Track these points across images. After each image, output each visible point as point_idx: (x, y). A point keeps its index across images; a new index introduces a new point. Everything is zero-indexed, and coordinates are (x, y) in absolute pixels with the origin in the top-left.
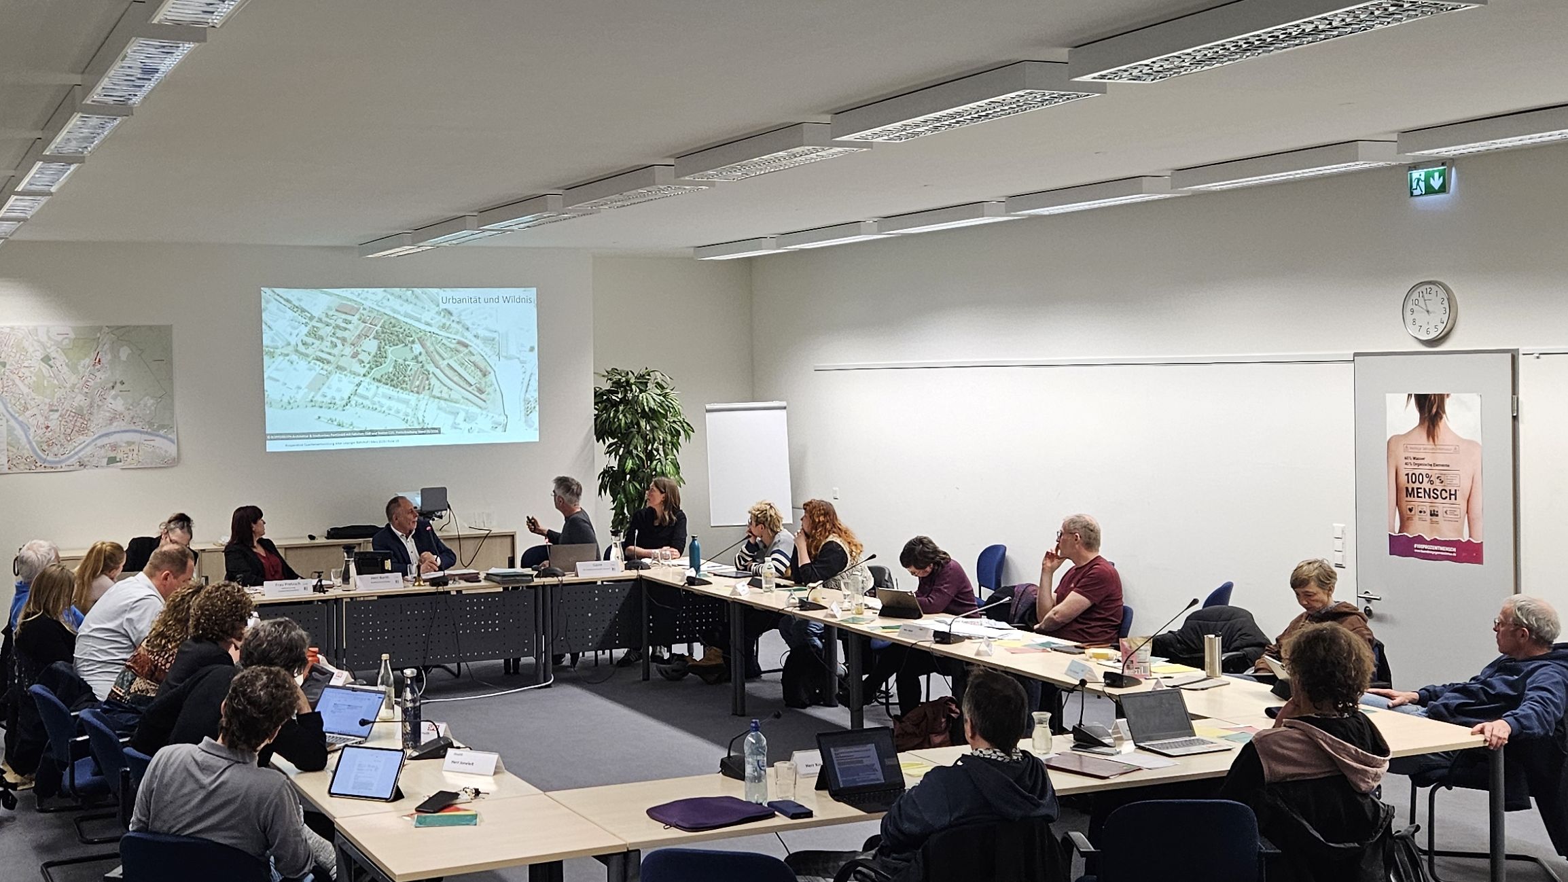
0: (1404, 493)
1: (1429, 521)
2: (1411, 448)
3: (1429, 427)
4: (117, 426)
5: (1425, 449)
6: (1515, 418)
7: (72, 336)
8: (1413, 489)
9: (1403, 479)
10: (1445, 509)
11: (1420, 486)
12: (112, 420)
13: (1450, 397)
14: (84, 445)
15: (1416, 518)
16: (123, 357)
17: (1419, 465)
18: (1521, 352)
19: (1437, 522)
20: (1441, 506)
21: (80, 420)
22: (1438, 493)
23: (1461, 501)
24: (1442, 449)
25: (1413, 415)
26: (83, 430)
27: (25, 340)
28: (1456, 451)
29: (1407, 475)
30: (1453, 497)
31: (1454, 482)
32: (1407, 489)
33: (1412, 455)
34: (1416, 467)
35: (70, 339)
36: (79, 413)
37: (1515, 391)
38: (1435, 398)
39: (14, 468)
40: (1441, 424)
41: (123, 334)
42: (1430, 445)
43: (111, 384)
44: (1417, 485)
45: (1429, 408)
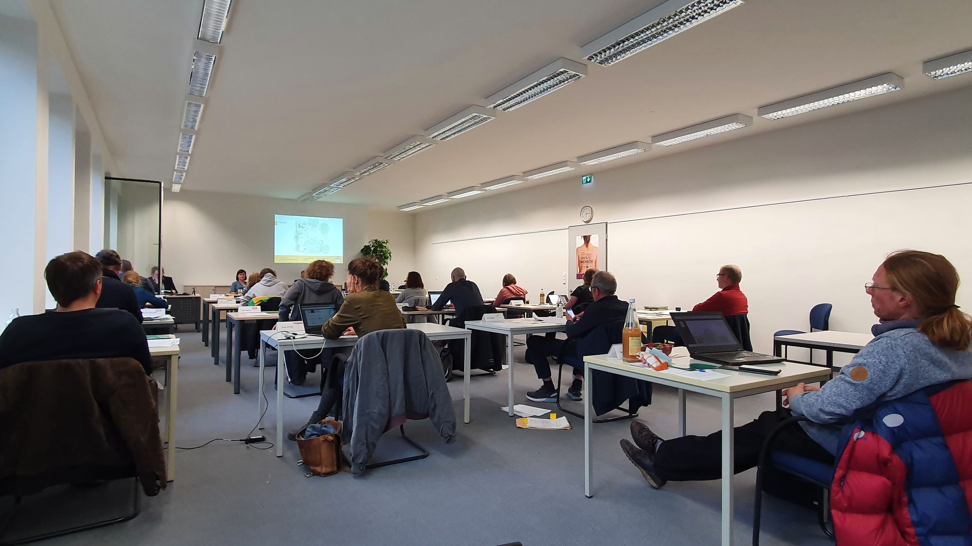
0: (580, 262)
1: (586, 269)
2: (582, 250)
3: (586, 245)
6: (607, 240)
8: (582, 261)
9: (580, 258)
11: (585, 259)
13: (592, 236)
15: (583, 268)
17: (584, 254)
18: (608, 223)
20: (589, 265)
22: (588, 261)
23: (594, 263)
24: (590, 250)
28: (593, 250)
30: (592, 262)
31: (592, 258)
33: (582, 252)
37: (606, 233)
38: (588, 236)
40: (589, 243)
42: (586, 249)
45: (587, 239)
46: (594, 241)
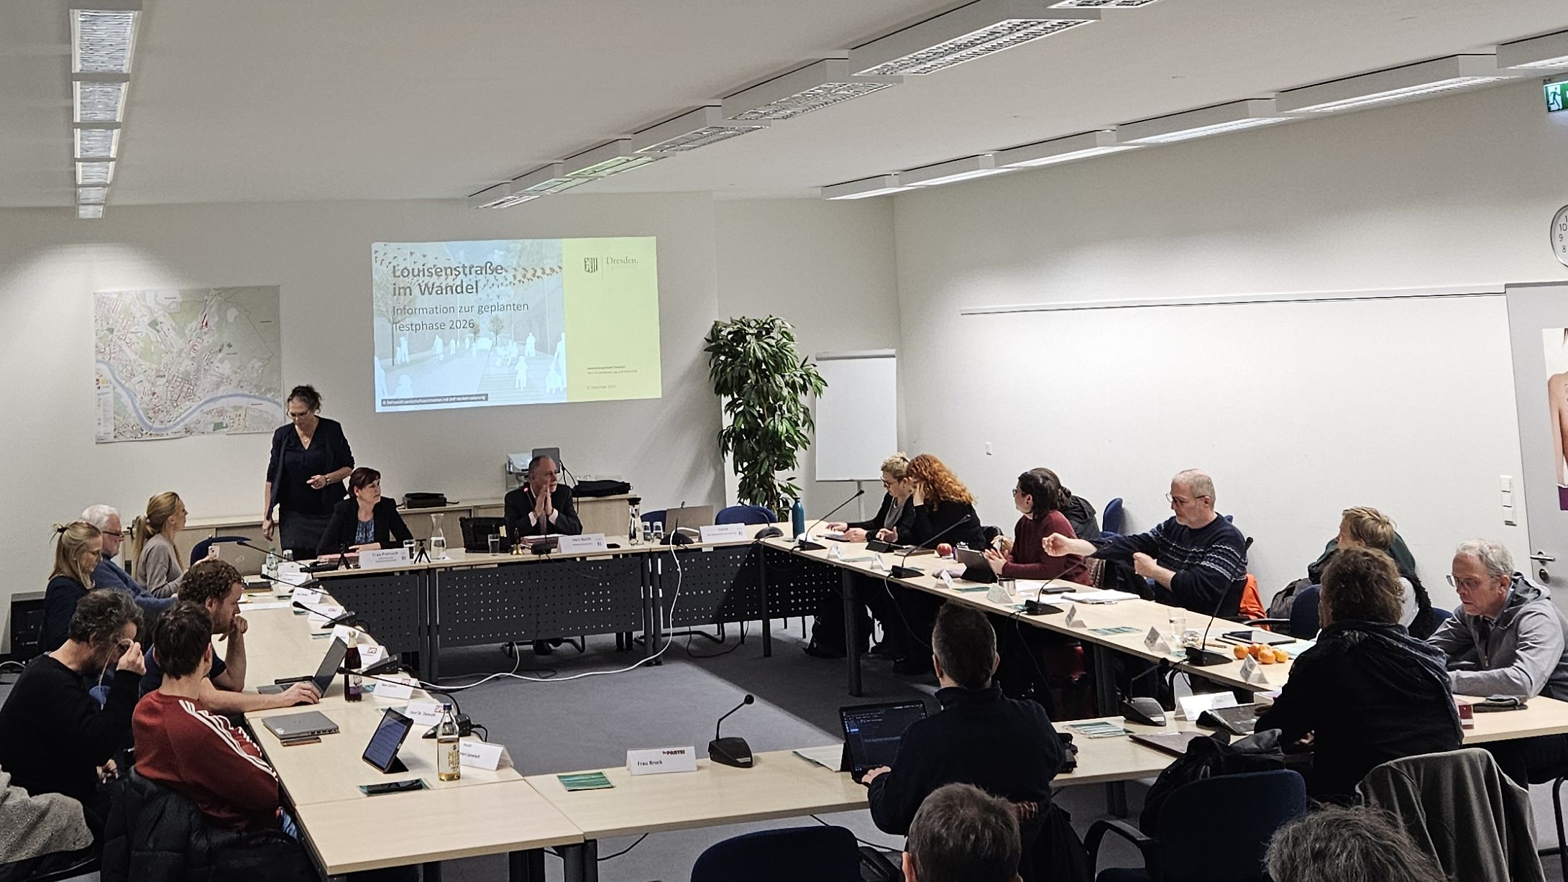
4: (223, 391)
7: (180, 299)
12: (218, 385)
14: (189, 411)
16: (231, 319)
21: (186, 386)
26: (189, 396)
27: (132, 306)
35: (177, 303)
36: (186, 379)
39: (121, 437)
41: (230, 296)
43: (218, 348)
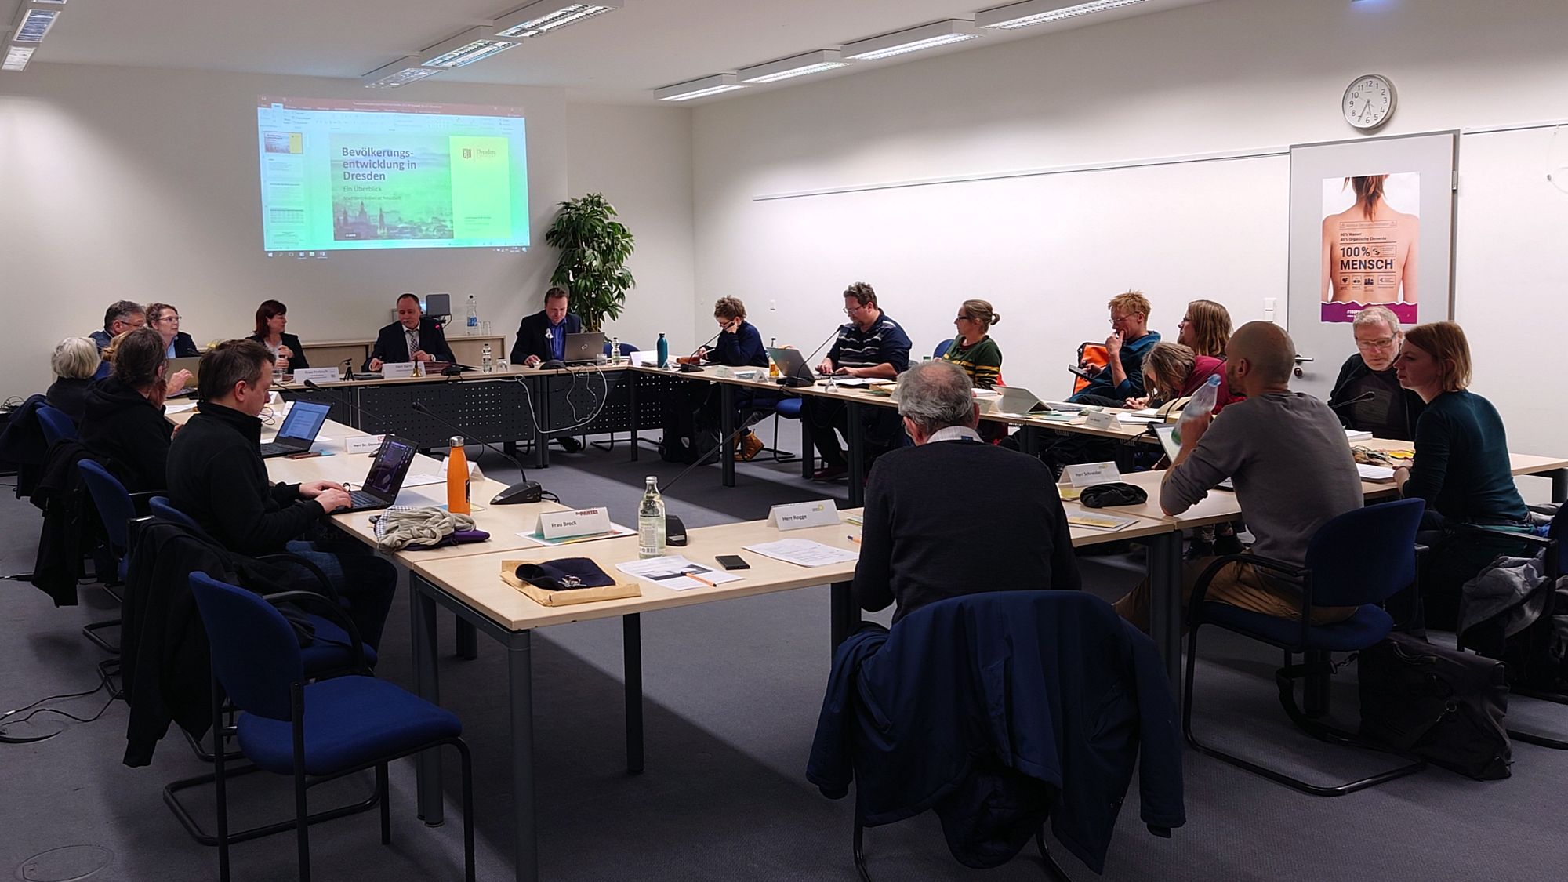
0: (1339, 267)
1: (1363, 289)
2: (1348, 226)
3: (1366, 205)
5: (1362, 225)
6: (1454, 192)
8: (1348, 261)
9: (1338, 253)
10: (1380, 278)
11: (1356, 258)
13: (1389, 178)
15: (1350, 288)
17: (1355, 240)
18: (1461, 132)
19: (1372, 290)
20: (1376, 275)
22: (1374, 264)
23: (1397, 268)
24: (1380, 224)
25: (1350, 196)
28: (1394, 225)
29: (1343, 249)
30: (1389, 266)
31: (1391, 252)
32: (1342, 262)
33: (1348, 232)
34: (1352, 242)
37: (1455, 167)
38: (1373, 180)
40: (1379, 203)
42: (1366, 221)
44: (1353, 257)
45: (1368, 190)
46: (1398, 195)
